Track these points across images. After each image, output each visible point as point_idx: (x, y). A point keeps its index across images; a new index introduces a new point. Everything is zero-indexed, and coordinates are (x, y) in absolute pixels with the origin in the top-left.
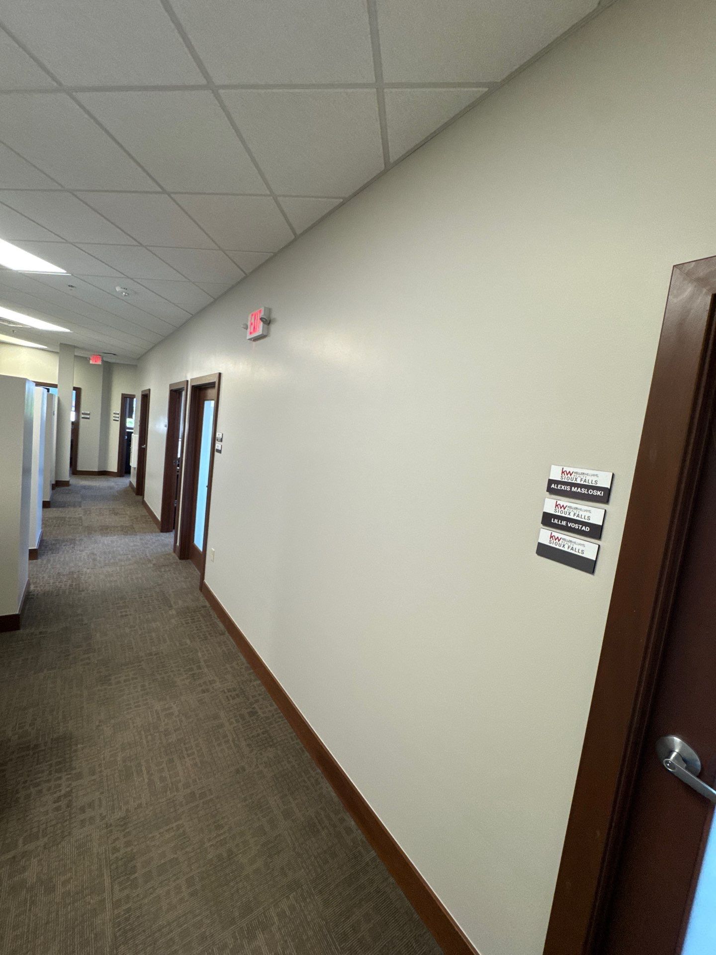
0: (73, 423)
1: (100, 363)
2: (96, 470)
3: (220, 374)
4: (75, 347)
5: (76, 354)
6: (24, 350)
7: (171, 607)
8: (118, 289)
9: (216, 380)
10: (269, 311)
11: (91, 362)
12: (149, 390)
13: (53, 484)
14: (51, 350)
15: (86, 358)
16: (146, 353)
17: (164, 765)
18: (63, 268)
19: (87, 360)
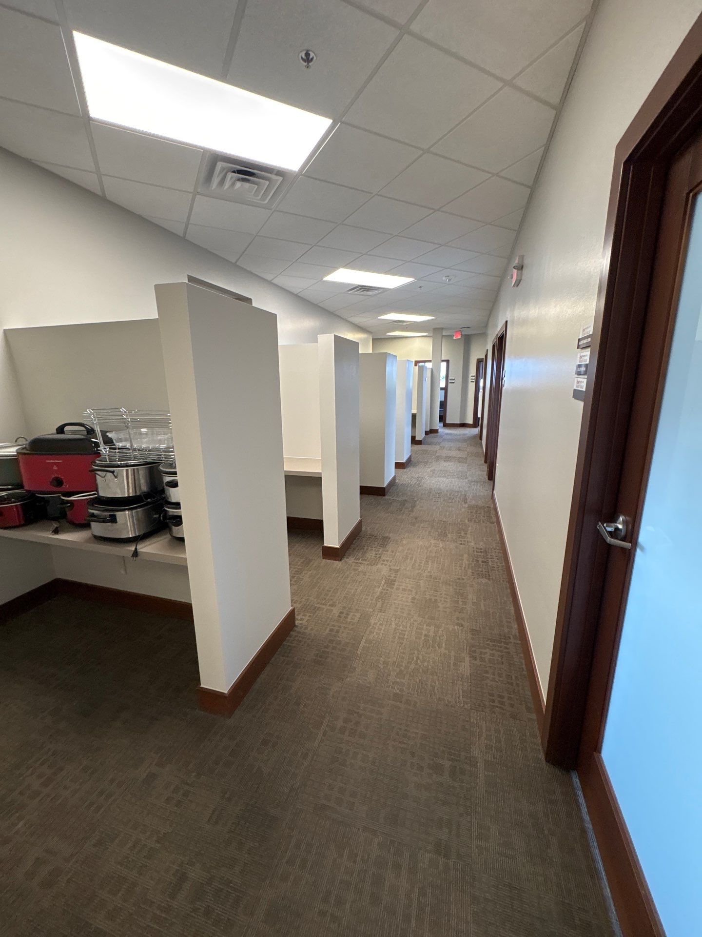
0: (443, 388)
1: (460, 337)
2: (459, 423)
3: (506, 323)
4: (442, 329)
5: (444, 334)
7: (466, 503)
8: (444, 278)
9: (505, 328)
10: (522, 258)
11: (454, 338)
12: (488, 350)
17: (423, 562)
18: (412, 278)
19: (451, 337)
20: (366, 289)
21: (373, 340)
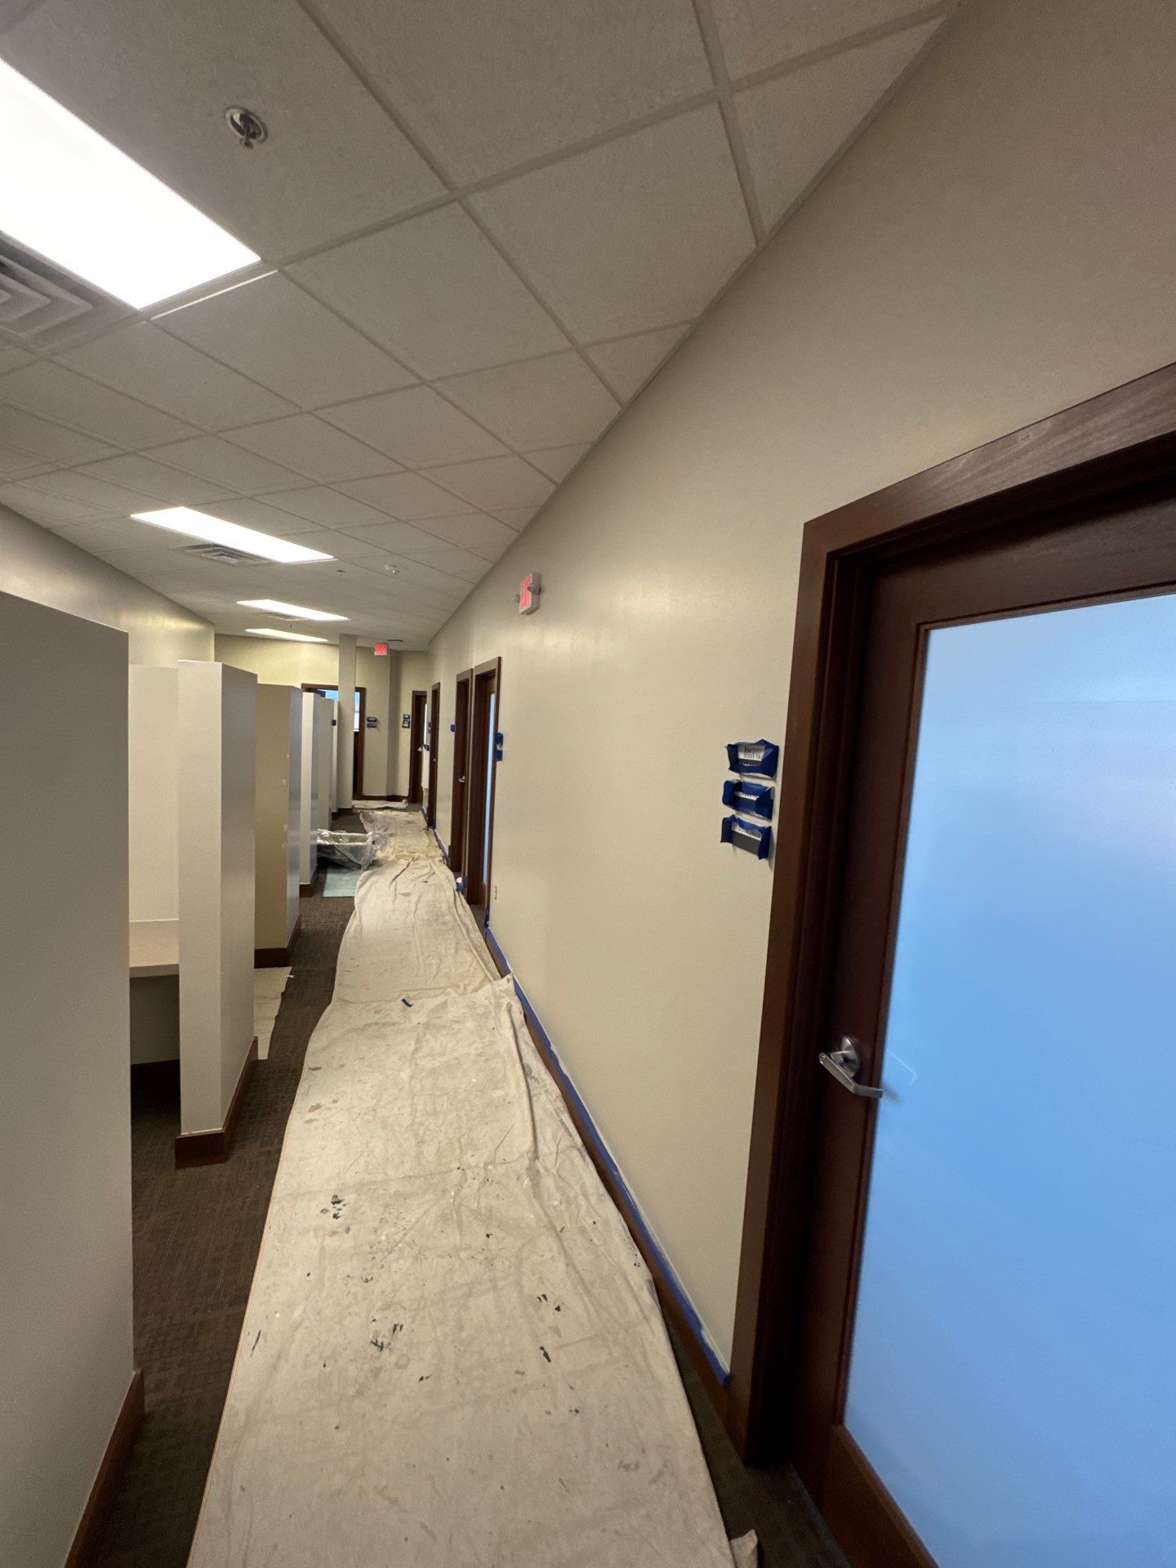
0: (356, 734)
1: (385, 653)
2: (384, 794)
3: (500, 658)
4: (356, 637)
5: (357, 646)
6: (305, 647)
8: (387, 567)
9: (495, 666)
10: (538, 577)
11: (376, 654)
12: (439, 684)
13: (333, 814)
14: (333, 643)
15: (370, 648)
16: (435, 636)
18: (330, 554)
19: (370, 650)
20: (225, 552)
21: (218, 637)
